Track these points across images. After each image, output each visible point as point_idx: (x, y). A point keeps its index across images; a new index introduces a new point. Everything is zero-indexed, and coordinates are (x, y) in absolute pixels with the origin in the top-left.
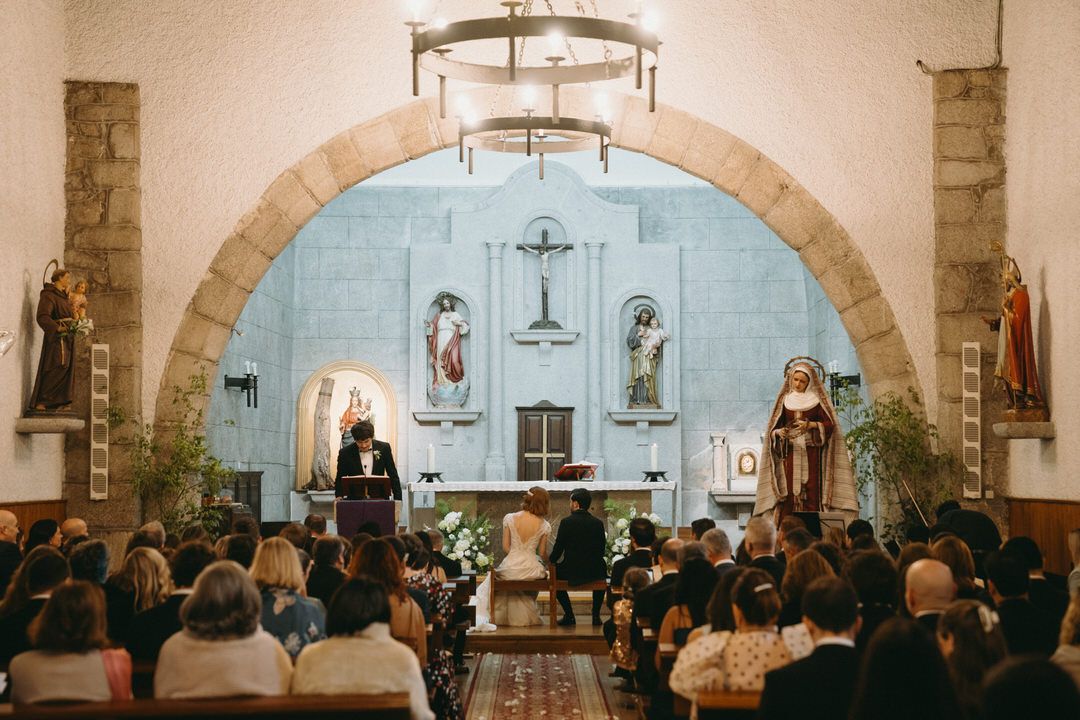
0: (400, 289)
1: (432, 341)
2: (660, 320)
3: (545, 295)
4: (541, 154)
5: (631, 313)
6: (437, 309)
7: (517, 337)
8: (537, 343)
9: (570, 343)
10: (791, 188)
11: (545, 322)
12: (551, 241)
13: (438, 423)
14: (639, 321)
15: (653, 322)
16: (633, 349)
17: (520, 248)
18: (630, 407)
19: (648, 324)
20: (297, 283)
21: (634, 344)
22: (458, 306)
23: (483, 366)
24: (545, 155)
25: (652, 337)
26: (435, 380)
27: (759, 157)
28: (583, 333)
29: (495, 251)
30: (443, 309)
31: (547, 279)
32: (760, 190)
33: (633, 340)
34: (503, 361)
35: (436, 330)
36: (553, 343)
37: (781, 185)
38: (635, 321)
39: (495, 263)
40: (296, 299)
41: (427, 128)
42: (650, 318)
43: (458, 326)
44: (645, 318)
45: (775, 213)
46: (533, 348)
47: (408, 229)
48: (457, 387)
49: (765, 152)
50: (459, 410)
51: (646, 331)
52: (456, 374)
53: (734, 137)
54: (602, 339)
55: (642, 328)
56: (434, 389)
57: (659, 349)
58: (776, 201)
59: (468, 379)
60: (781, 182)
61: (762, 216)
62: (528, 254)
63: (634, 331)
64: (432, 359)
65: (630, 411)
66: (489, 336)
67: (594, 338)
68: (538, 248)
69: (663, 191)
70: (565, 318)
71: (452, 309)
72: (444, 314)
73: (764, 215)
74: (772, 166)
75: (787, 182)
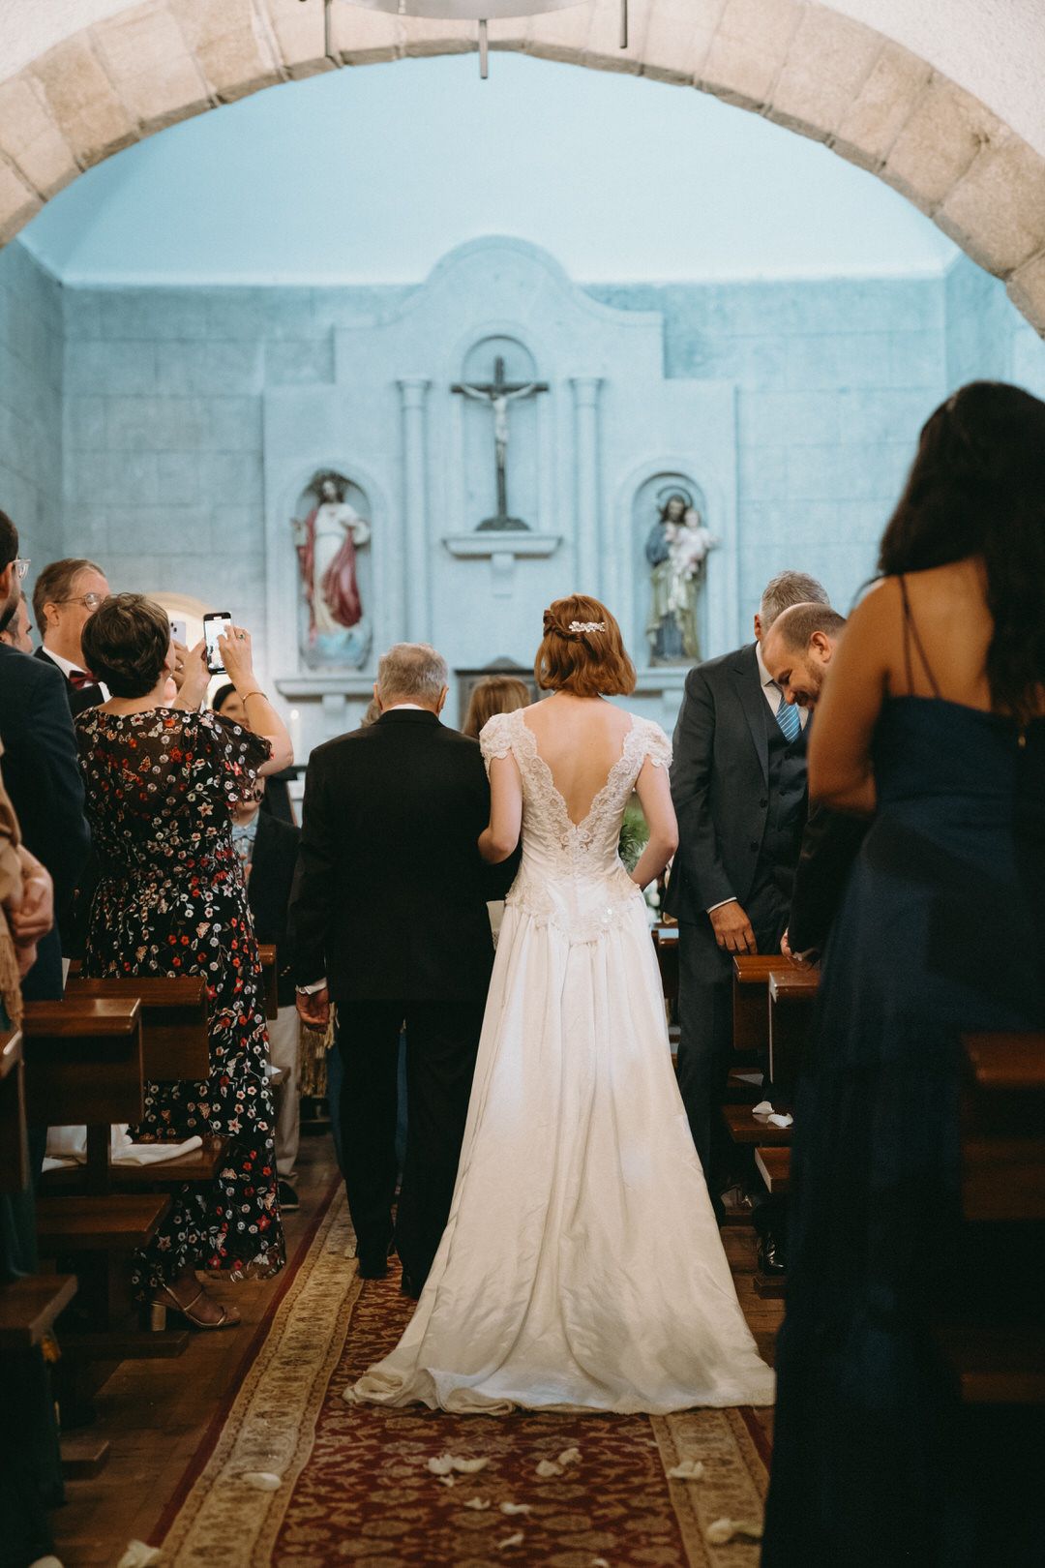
0: (249, 468)
1: (305, 556)
2: (702, 514)
3: (501, 472)
4: (483, 22)
5: (652, 502)
6: (313, 500)
7: (455, 547)
8: (487, 557)
9: (544, 556)
10: (996, 142)
11: (502, 520)
12: (510, 379)
13: (317, 698)
14: (665, 515)
15: (691, 517)
16: (656, 564)
17: (457, 390)
18: (652, 665)
19: (681, 520)
20: (68, 459)
21: (657, 557)
22: (351, 494)
23: (395, 598)
24: (490, 23)
25: (688, 543)
26: (313, 624)
27: (931, 78)
28: (569, 537)
29: (413, 396)
30: (324, 499)
31: (504, 444)
32: (932, 148)
33: (655, 551)
34: (429, 588)
35: (312, 535)
36: (519, 556)
37: (976, 136)
38: (658, 517)
39: (414, 418)
40: (68, 485)
41: (249, 27)
42: (685, 510)
43: (350, 529)
44: (675, 514)
45: (962, 199)
46: (483, 566)
47: (260, 361)
48: (350, 637)
49: (943, 66)
50: (355, 674)
51: (677, 533)
52: (349, 613)
53: (879, 35)
54: (601, 549)
55: (670, 527)
56: (311, 640)
57: (701, 563)
58: (964, 169)
59: (371, 623)
60: (976, 130)
61: (931, 208)
62: (472, 403)
63: (657, 533)
64: (305, 588)
65: (653, 671)
66: (405, 548)
67: (588, 546)
68: (487, 389)
69: (703, 289)
70: (536, 514)
71: (340, 498)
72: (325, 510)
73: (940, 203)
74: (957, 96)
75: (987, 128)
